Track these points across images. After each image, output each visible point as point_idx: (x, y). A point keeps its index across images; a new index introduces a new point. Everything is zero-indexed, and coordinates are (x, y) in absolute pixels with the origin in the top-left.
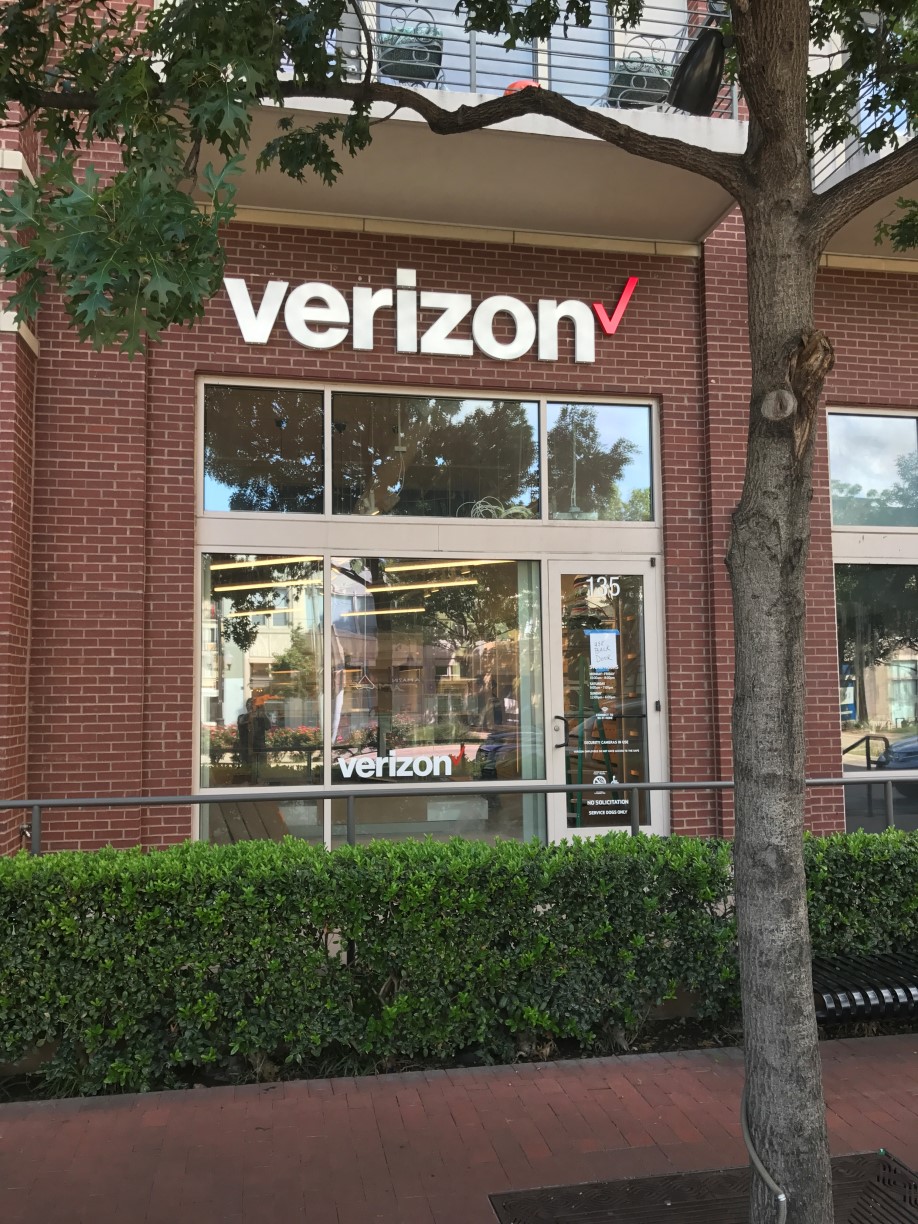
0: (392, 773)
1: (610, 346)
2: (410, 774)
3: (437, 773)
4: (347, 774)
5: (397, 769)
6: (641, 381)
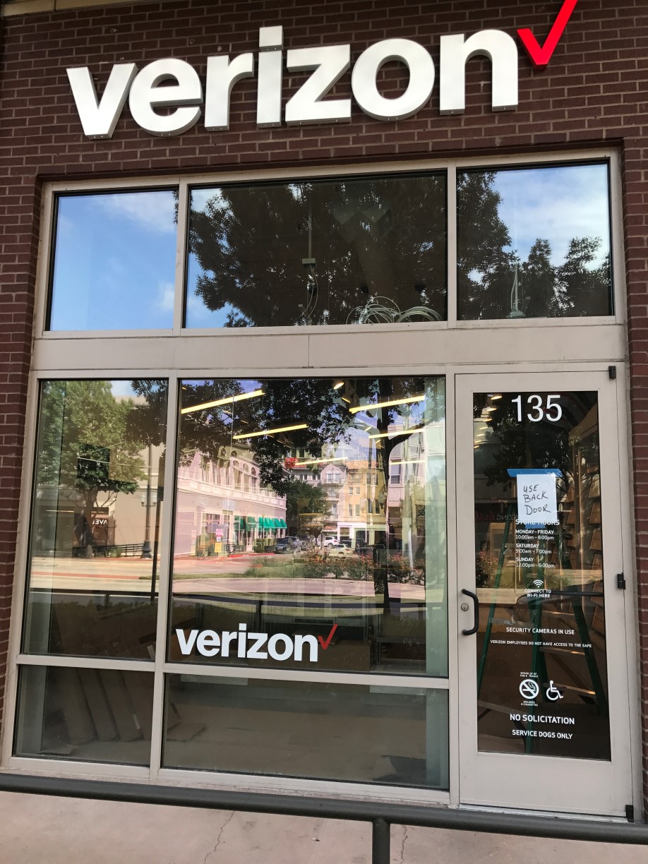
0: (241, 653)
1: (544, 83)
2: (264, 656)
3: (298, 657)
4: (186, 649)
5: (248, 648)
6: (591, 124)
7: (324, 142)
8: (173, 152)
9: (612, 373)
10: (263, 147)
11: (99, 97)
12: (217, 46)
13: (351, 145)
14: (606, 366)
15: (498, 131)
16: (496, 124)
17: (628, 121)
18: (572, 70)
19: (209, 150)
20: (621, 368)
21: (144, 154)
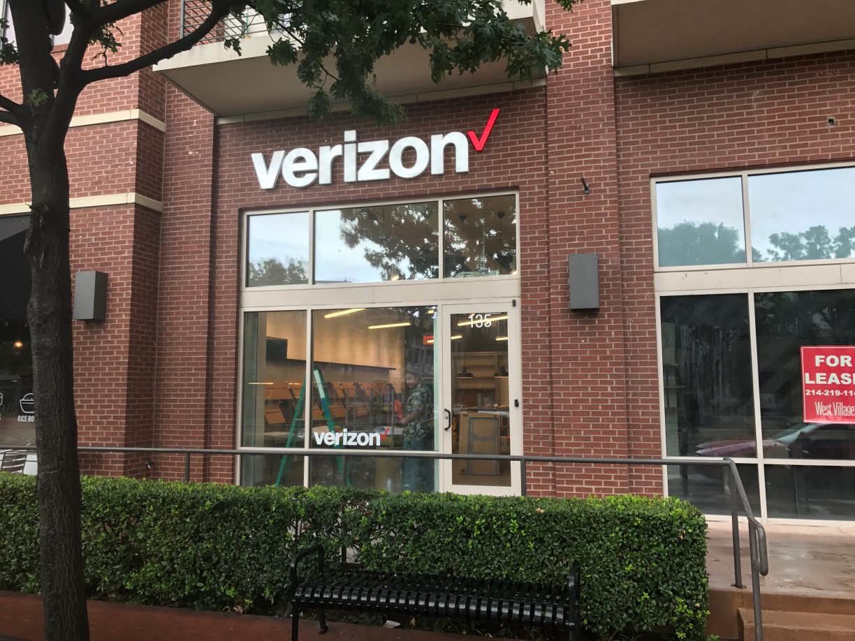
0: (345, 443)
1: (482, 158)
2: (355, 444)
3: (371, 444)
4: (319, 442)
5: (348, 440)
6: (504, 179)
7: (378, 190)
8: (305, 196)
9: (514, 303)
10: (349, 192)
11: (268, 167)
12: (324, 140)
13: (391, 191)
14: (511, 300)
15: (460, 183)
16: (460, 180)
17: (521, 177)
18: (495, 151)
19: (322, 195)
20: (518, 301)
21: (291, 197)
